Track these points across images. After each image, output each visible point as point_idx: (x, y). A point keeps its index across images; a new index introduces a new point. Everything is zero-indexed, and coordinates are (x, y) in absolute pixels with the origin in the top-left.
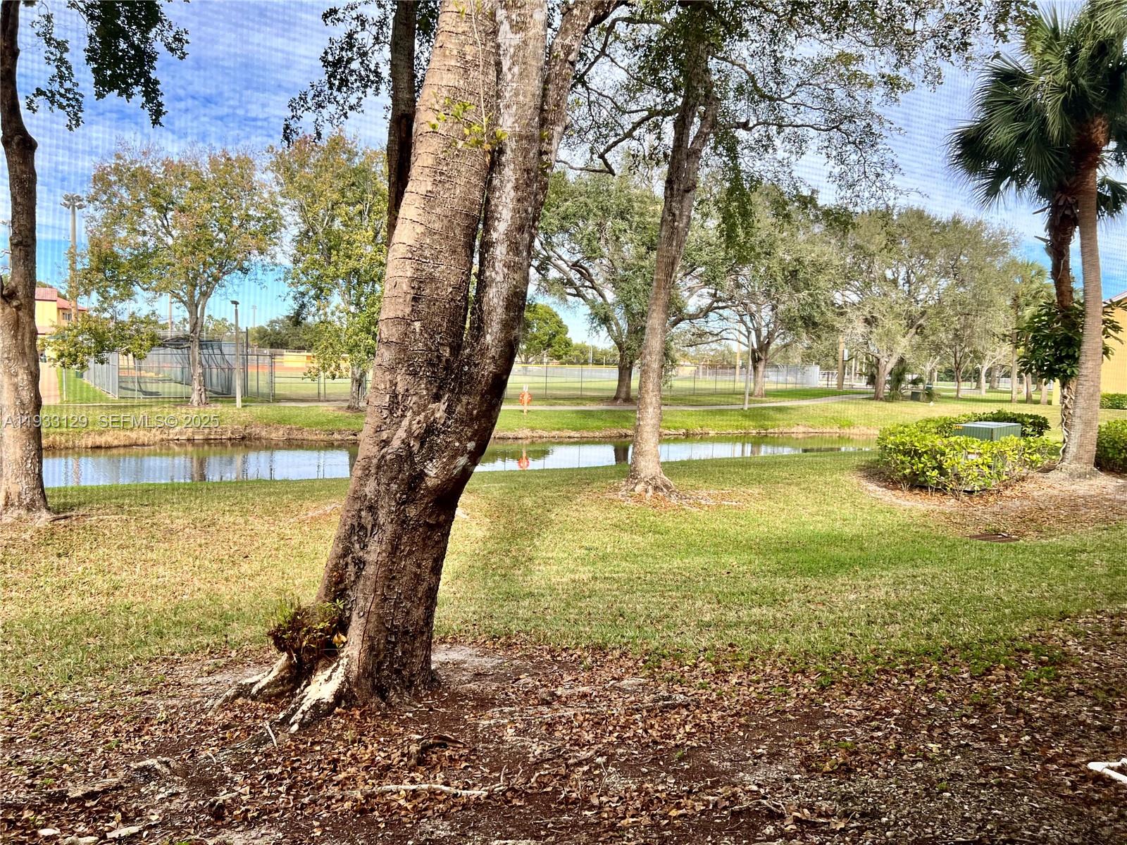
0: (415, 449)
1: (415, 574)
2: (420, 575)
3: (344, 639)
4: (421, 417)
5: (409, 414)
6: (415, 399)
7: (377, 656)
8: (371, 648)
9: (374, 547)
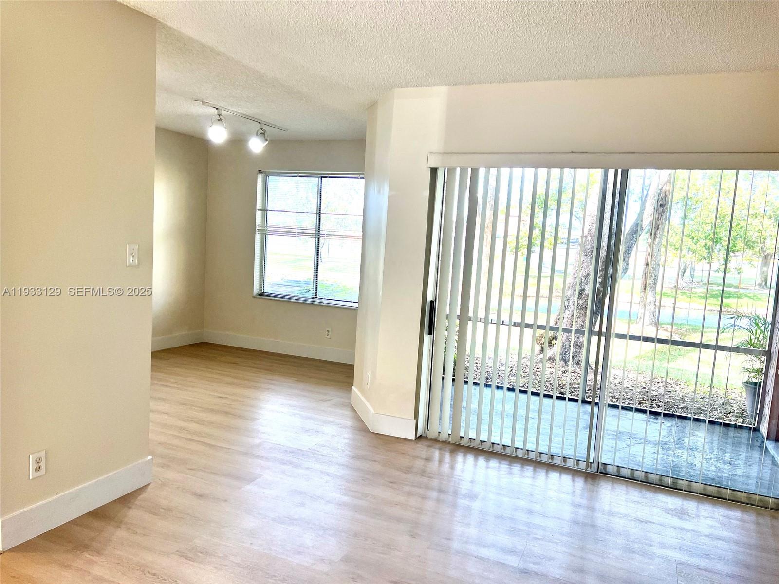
0: (583, 281)
1: (582, 325)
2: (583, 325)
3: (555, 342)
4: (586, 270)
5: (583, 269)
6: (586, 264)
7: (565, 349)
8: (563, 346)
9: (567, 313)
